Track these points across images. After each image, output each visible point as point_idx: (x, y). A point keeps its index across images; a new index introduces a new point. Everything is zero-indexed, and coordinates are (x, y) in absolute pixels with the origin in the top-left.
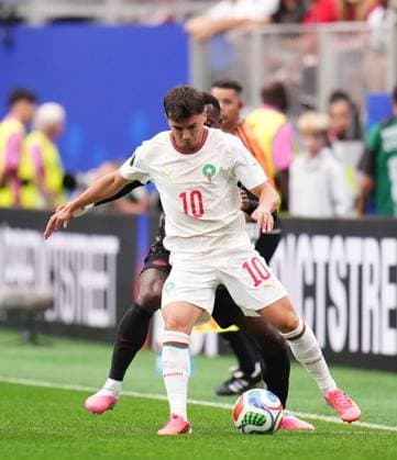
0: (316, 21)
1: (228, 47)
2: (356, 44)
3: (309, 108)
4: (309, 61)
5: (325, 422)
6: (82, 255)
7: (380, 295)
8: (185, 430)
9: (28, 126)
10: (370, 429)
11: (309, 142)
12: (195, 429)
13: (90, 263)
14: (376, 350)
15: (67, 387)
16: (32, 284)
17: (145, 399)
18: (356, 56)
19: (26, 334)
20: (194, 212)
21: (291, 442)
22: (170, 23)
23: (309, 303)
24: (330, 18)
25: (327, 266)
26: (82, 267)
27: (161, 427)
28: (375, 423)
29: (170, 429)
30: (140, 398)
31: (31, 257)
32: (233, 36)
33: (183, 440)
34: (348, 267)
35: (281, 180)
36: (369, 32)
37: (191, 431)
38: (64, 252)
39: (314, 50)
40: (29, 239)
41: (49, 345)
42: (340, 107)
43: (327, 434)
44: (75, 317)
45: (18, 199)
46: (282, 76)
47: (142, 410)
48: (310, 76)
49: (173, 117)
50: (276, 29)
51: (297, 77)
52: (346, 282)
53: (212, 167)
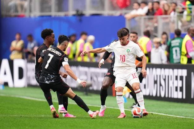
0: (157, 15)
1: (136, 21)
2: (167, 20)
3: (156, 36)
4: (156, 25)
5: (159, 115)
6: (99, 73)
7: (173, 83)
8: (125, 117)
9: (85, 41)
10: (171, 116)
11: (155, 45)
12: (127, 116)
13: (101, 75)
14: (172, 97)
15: (96, 106)
16: (87, 80)
17: (115, 109)
18: (167, 24)
19: (85, 93)
20: (123, 60)
21: (151, 120)
22: (121, 15)
23: (156, 85)
24: (161, 14)
25: (160, 76)
26: (99, 76)
27: (118, 116)
28: (172, 115)
29: (121, 116)
30: (113, 109)
31: (86, 73)
32: (137, 19)
33: (124, 119)
34: (165, 76)
35: (148, 55)
36: (171, 18)
37: (126, 117)
38: (94, 73)
39: (157, 22)
40: (85, 69)
41: (91, 95)
42: (165, 36)
43: (160, 118)
44: (97, 88)
45: (83, 59)
46: (149, 29)
47: (114, 112)
48: (156, 29)
49: (119, 36)
50: (147, 17)
51: (153, 29)
52: (165, 80)
53: (129, 50)
